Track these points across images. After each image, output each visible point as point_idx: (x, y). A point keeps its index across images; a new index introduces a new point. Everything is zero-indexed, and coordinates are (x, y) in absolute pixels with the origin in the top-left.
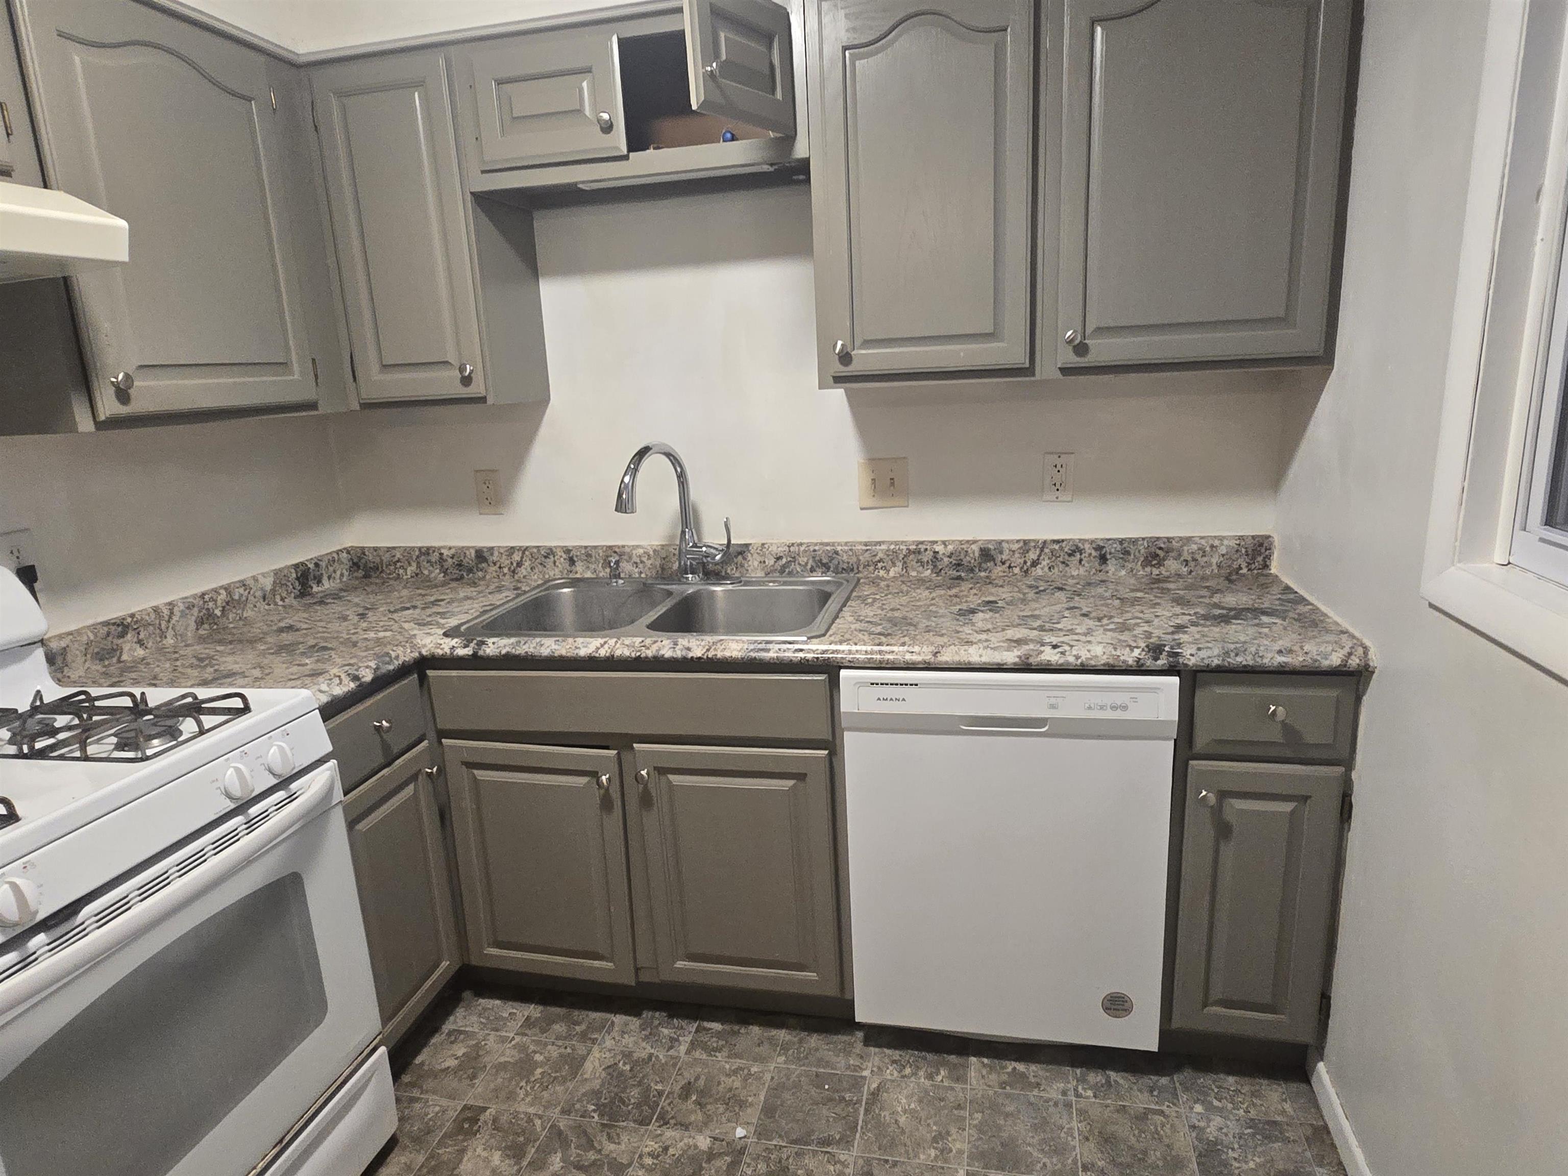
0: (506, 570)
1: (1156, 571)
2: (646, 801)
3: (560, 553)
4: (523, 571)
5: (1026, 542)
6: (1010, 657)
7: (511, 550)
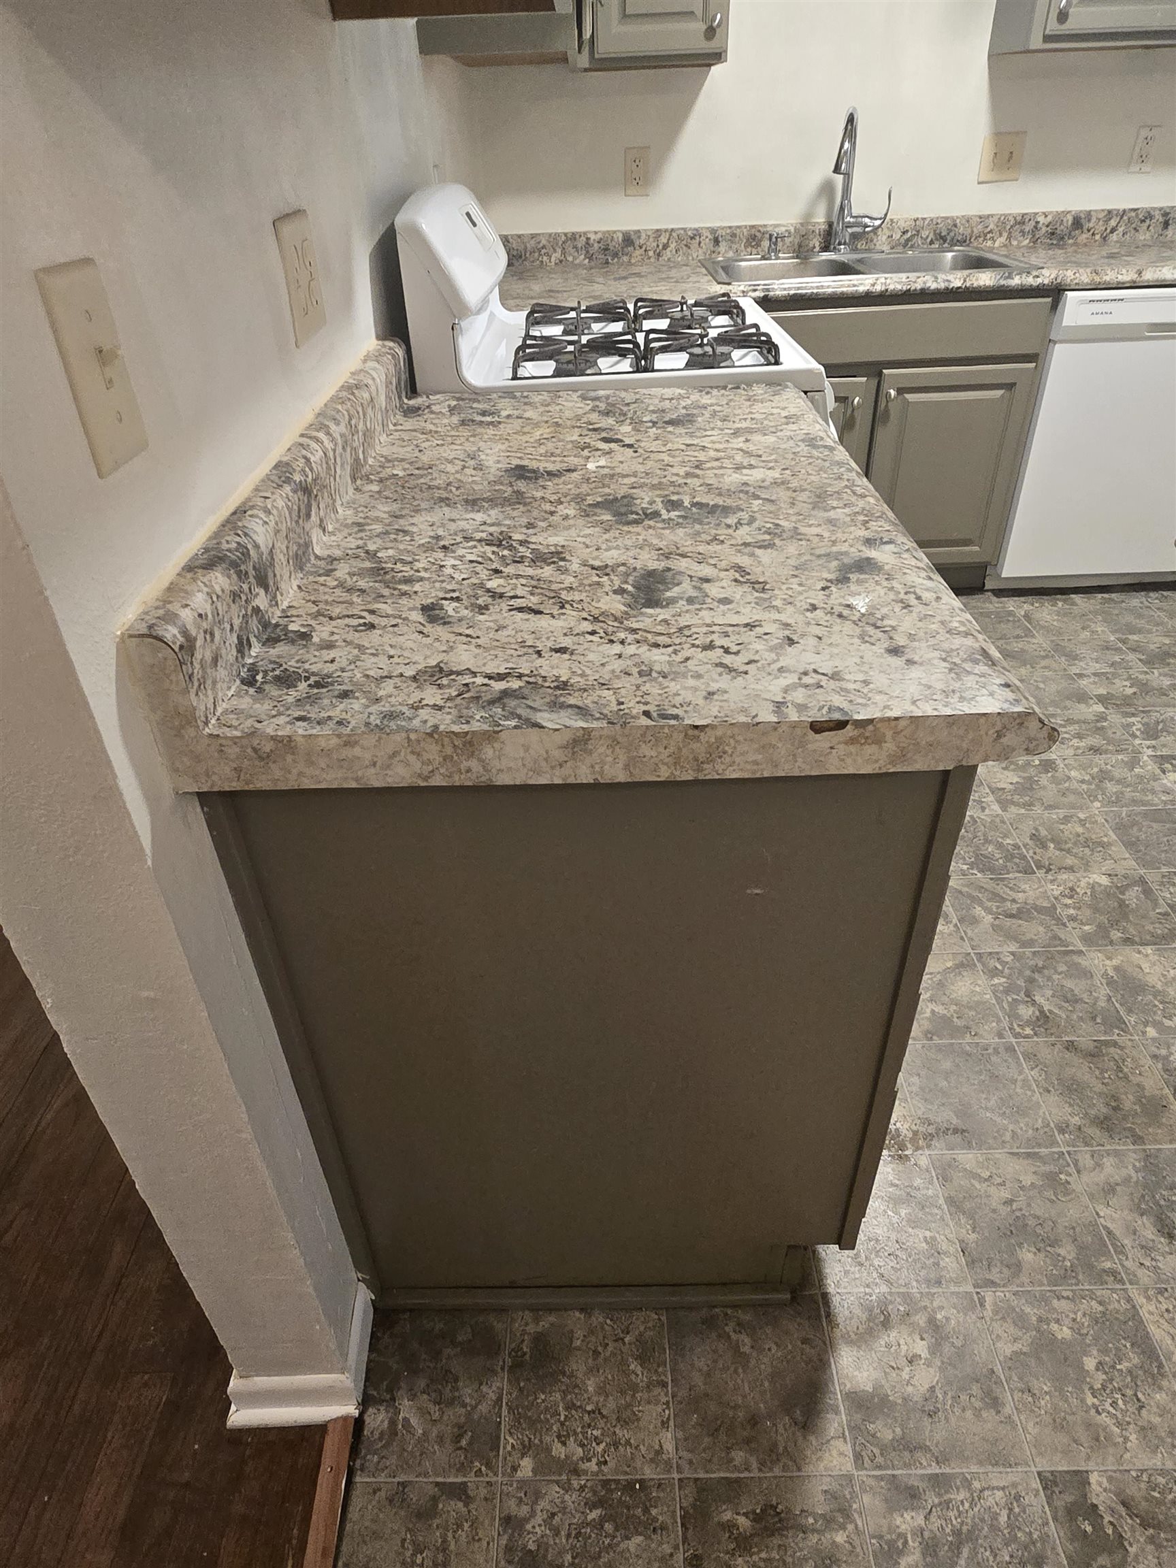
0: (651, 253)
2: (884, 418)
3: (705, 234)
4: (668, 254)
7: (658, 232)
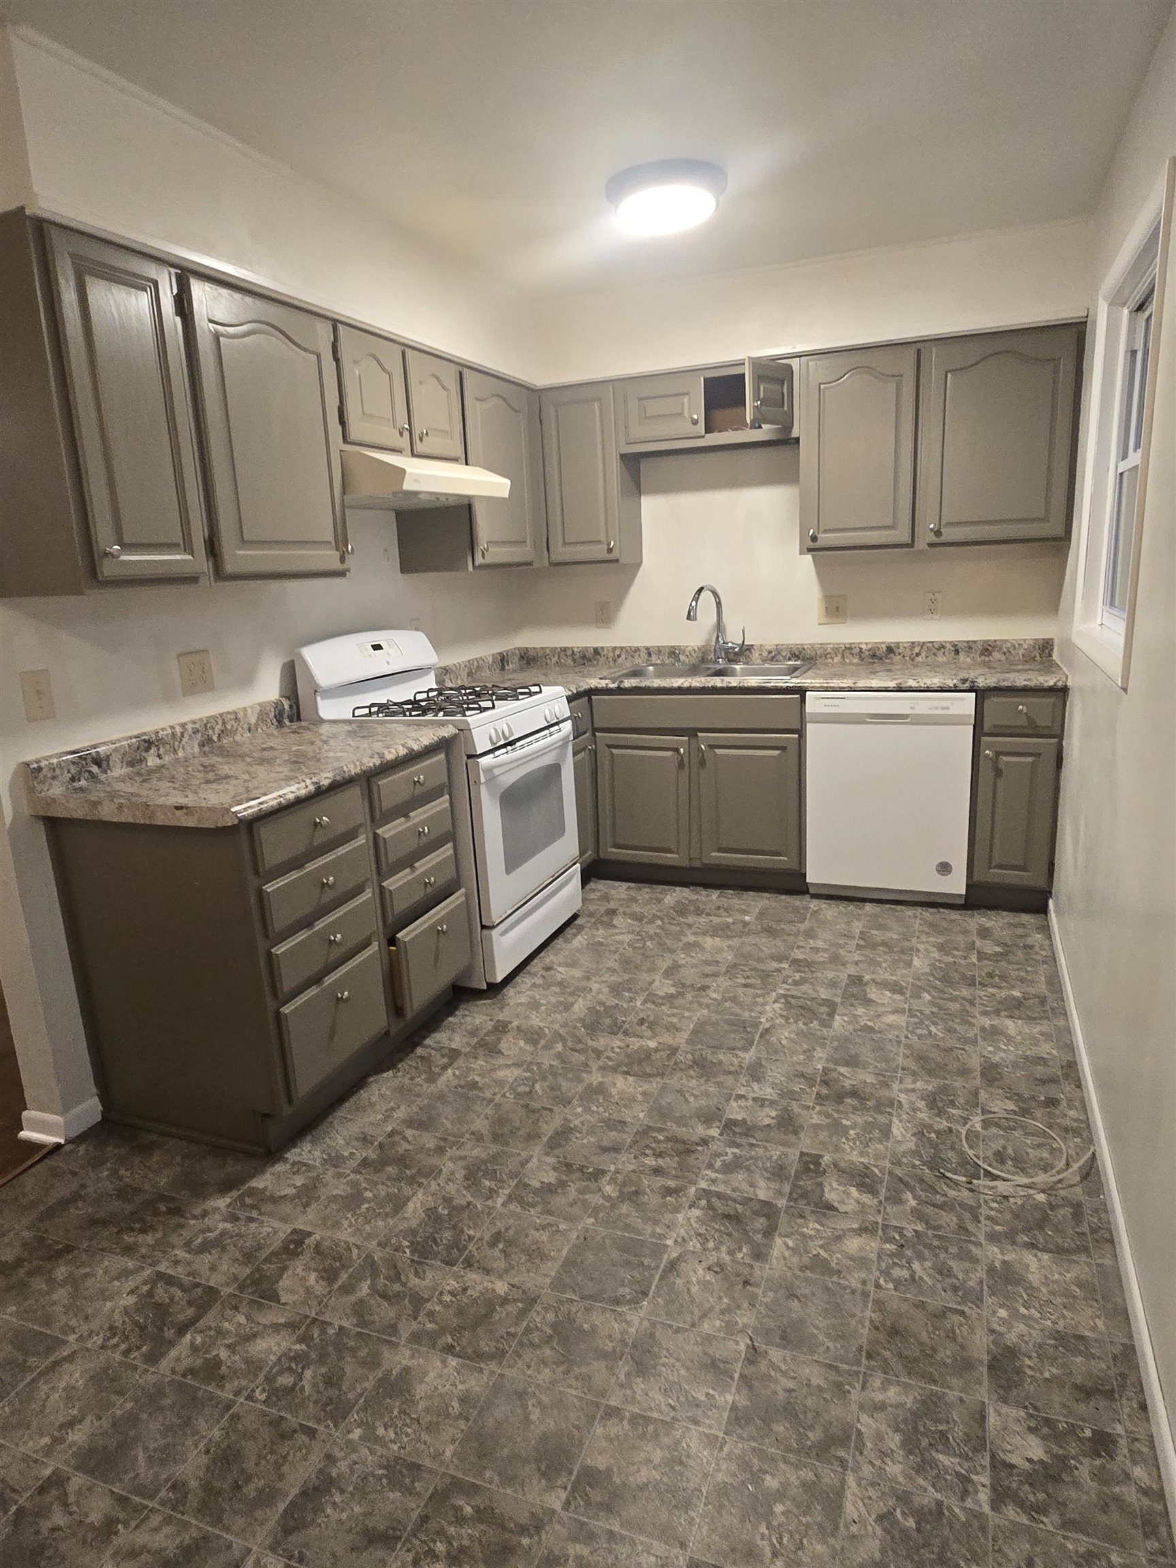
0: (611, 660)
1: (987, 659)
2: (702, 763)
3: (643, 649)
4: (620, 661)
5: (913, 643)
6: (892, 684)
7: (614, 649)
